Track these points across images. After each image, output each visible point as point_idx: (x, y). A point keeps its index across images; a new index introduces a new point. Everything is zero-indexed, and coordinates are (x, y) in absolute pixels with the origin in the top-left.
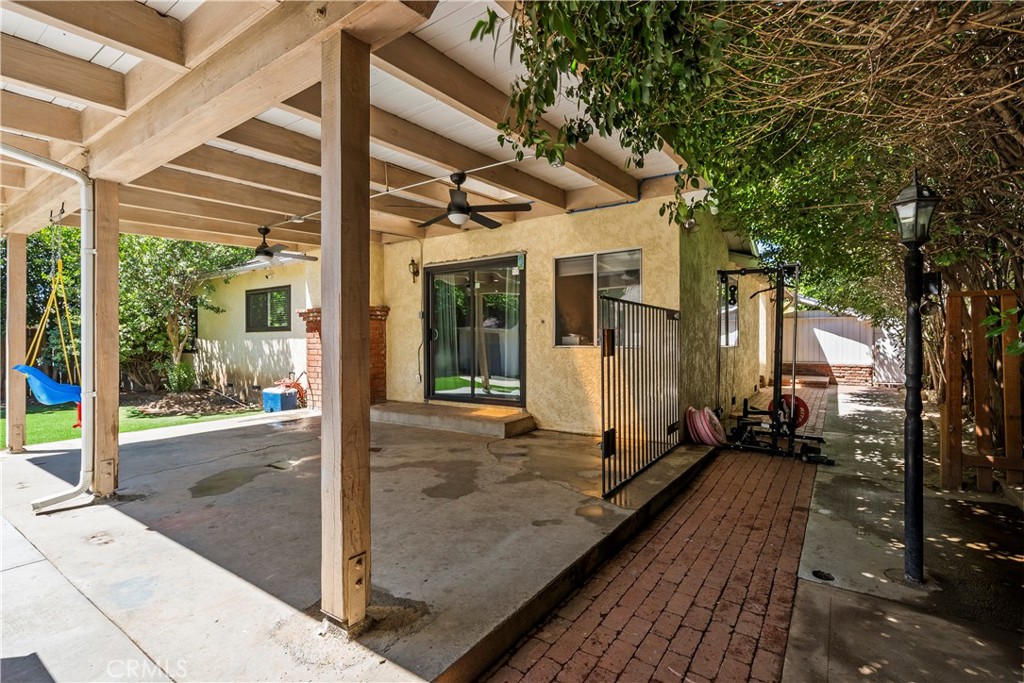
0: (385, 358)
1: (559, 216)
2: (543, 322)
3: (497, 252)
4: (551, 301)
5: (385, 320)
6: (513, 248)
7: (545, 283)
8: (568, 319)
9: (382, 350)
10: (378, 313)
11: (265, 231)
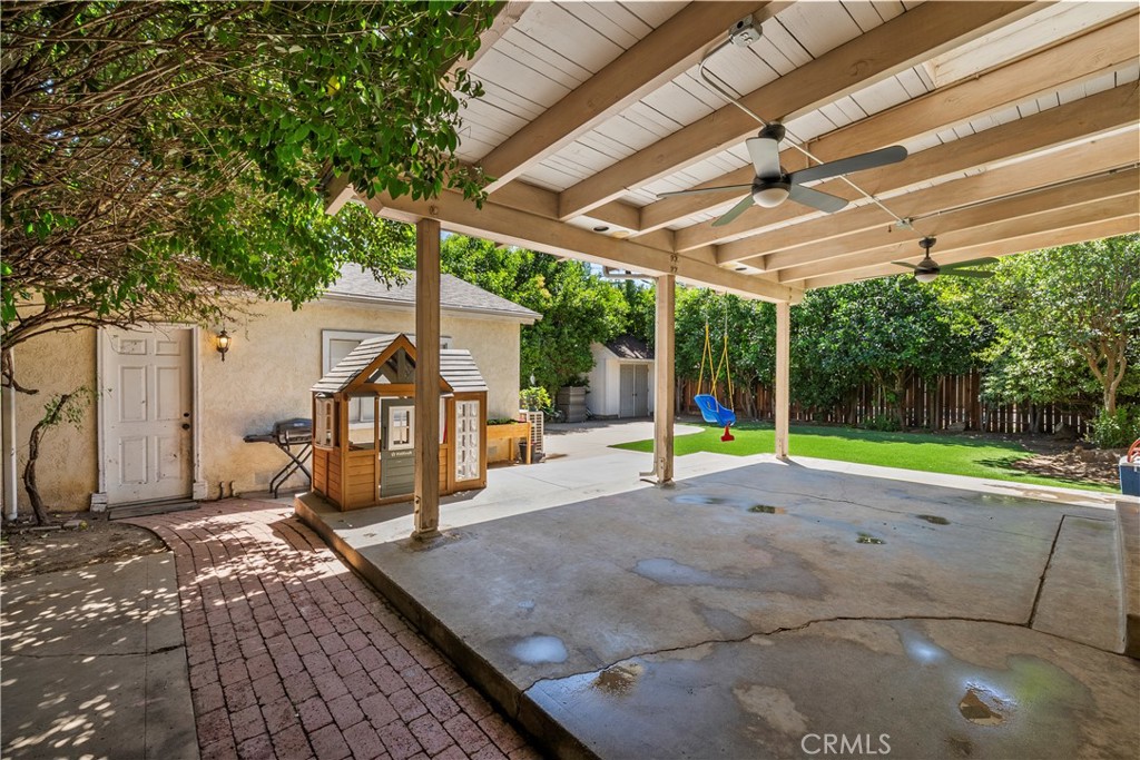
11: (928, 243)
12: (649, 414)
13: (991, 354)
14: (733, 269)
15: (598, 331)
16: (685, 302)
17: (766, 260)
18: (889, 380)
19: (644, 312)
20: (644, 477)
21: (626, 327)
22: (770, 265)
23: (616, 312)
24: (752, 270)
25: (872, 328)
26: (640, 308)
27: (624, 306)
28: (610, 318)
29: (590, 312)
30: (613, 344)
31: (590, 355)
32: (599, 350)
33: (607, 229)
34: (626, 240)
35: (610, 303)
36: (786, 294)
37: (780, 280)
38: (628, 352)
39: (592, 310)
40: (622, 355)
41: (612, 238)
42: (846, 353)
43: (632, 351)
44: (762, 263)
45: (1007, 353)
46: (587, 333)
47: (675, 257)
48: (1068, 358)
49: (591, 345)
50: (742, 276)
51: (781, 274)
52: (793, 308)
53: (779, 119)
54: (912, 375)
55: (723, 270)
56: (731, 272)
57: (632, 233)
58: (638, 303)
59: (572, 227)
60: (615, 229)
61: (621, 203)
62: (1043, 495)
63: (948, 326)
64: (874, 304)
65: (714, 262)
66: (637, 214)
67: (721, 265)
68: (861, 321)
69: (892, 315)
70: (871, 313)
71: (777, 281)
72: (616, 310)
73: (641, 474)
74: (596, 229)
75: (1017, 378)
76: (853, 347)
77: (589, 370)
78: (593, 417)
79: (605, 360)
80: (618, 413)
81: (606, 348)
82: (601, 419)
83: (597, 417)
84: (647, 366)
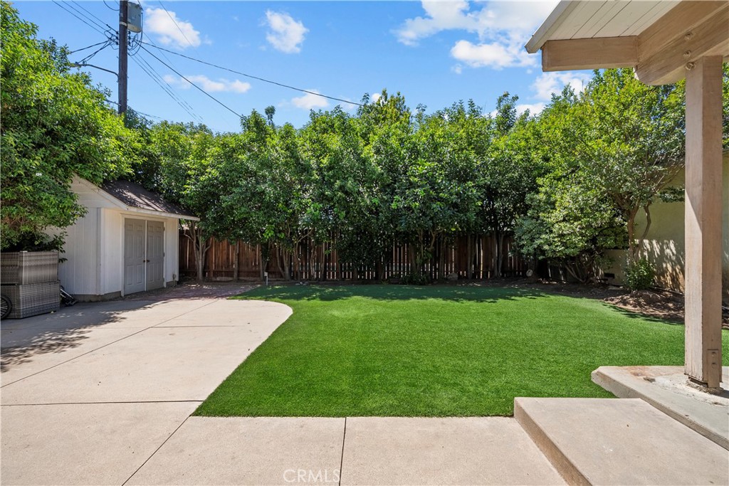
12: (165, 286)
15: (84, 160)
21: (134, 166)
30: (114, 184)
32: (82, 189)
38: (137, 199)
40: (131, 202)
43: (144, 200)
77: (66, 223)
78: (73, 300)
79: (98, 209)
80: (120, 288)
81: (102, 192)
82: (91, 301)
83: (80, 299)
84: (163, 223)
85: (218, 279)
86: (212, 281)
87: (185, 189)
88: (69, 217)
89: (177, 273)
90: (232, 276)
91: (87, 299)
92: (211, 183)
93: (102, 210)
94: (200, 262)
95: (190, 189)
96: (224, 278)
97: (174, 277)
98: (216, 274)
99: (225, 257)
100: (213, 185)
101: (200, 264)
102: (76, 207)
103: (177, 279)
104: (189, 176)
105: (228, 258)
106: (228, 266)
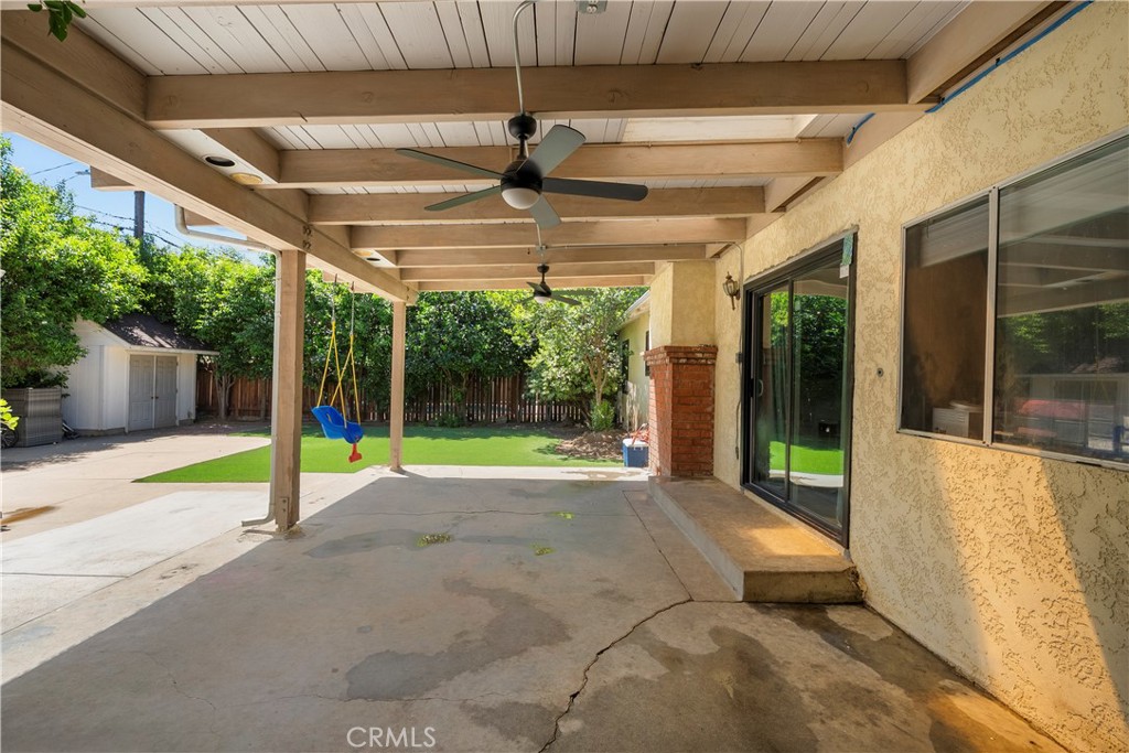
0: (713, 417)
1: (916, 125)
2: (880, 372)
3: (818, 239)
4: (895, 324)
5: (714, 365)
6: (840, 224)
7: (886, 286)
8: (928, 366)
9: (708, 405)
10: (700, 355)
11: (544, 269)
12: (177, 424)
13: (534, 362)
14: (365, 257)
15: (90, 305)
16: (240, 279)
17: (397, 256)
18: (457, 378)
19: (171, 284)
20: (250, 527)
21: (142, 302)
22: (400, 262)
23: (125, 279)
24: (385, 263)
25: (448, 333)
26: (165, 279)
27: (139, 272)
28: (115, 286)
29: (74, 273)
30: (119, 323)
31: (74, 338)
32: (90, 332)
33: (230, 164)
34: (251, 189)
35: (112, 264)
36: (404, 294)
37: (401, 278)
38: (145, 337)
39: (75, 270)
40: (135, 341)
41: (231, 181)
42: (426, 354)
43: (152, 336)
44: (394, 258)
45: (542, 363)
46: (68, 304)
47: (308, 229)
48: (578, 368)
49: (74, 324)
50: (371, 267)
51: (403, 273)
52: (408, 309)
53: (532, 113)
54: (476, 375)
55: (355, 257)
56: (362, 261)
57: (267, 181)
58: (164, 271)
59: (169, 143)
60: (243, 169)
61: (258, 134)
62: (599, 476)
63: (510, 336)
64: (449, 310)
65: (347, 245)
66: (278, 157)
67: (354, 250)
68: (440, 325)
69: (464, 323)
70: (448, 318)
71: (398, 279)
72: (123, 276)
73: (244, 524)
74: (208, 159)
75: (549, 382)
76: (434, 349)
77: (68, 362)
78: (75, 434)
79: (102, 347)
80: (124, 425)
81: (105, 330)
82: (92, 436)
83: (83, 434)
84: (176, 358)
85: (244, 418)
86: (236, 420)
87: (197, 324)
88: (71, 357)
89: (193, 411)
90: (259, 416)
91: (89, 434)
92: (224, 318)
93: (106, 348)
94: (223, 400)
95: (201, 324)
96: (251, 418)
97: (189, 414)
98: (242, 412)
99: (253, 395)
100: (227, 320)
101: (223, 402)
102: (77, 349)
103: (193, 417)
104: (203, 311)
105: (256, 396)
106: (256, 405)
